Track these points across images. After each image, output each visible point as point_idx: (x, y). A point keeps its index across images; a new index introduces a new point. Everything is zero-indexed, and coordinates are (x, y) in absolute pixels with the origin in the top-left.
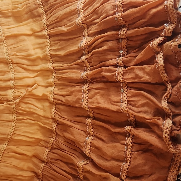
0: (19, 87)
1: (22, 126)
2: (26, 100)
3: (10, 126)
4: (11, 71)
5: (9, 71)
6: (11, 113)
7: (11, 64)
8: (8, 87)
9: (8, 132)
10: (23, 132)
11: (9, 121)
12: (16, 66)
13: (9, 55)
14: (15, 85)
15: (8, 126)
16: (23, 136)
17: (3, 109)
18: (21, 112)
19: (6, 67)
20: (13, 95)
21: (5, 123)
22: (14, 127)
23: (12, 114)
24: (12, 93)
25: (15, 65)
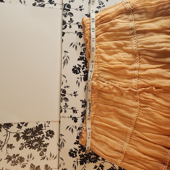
0: (142, 77)
3: (134, 112)
5: (135, 61)
7: (138, 55)
8: (133, 76)
9: (132, 117)
13: (137, 47)
14: (139, 74)
16: (145, 123)
18: (143, 99)
19: (134, 58)
20: (137, 83)
22: (137, 113)
23: (136, 101)
24: (136, 81)
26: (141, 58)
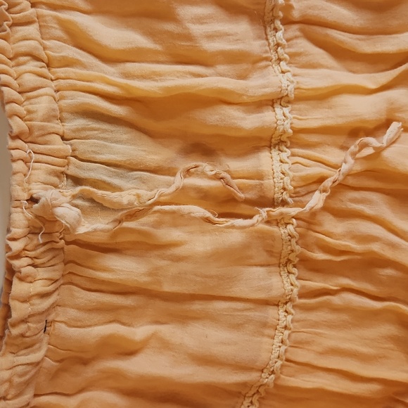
0: (314, 138)
1: (316, 324)
2: (348, 201)
3: (270, 327)
4: (274, 57)
6: (275, 261)
7: (278, 23)
8: (261, 139)
9: (264, 356)
10: (321, 354)
11: (266, 303)
12: (298, 33)
14: (297, 125)
15: (265, 325)
16: (321, 374)
17: (246, 246)
18: (320, 256)
19: (260, 38)
20: (290, 173)
21: (251, 314)
22: (287, 332)
23: (277, 269)
24: (286, 166)
25: (294, 30)
26: (296, 37)
